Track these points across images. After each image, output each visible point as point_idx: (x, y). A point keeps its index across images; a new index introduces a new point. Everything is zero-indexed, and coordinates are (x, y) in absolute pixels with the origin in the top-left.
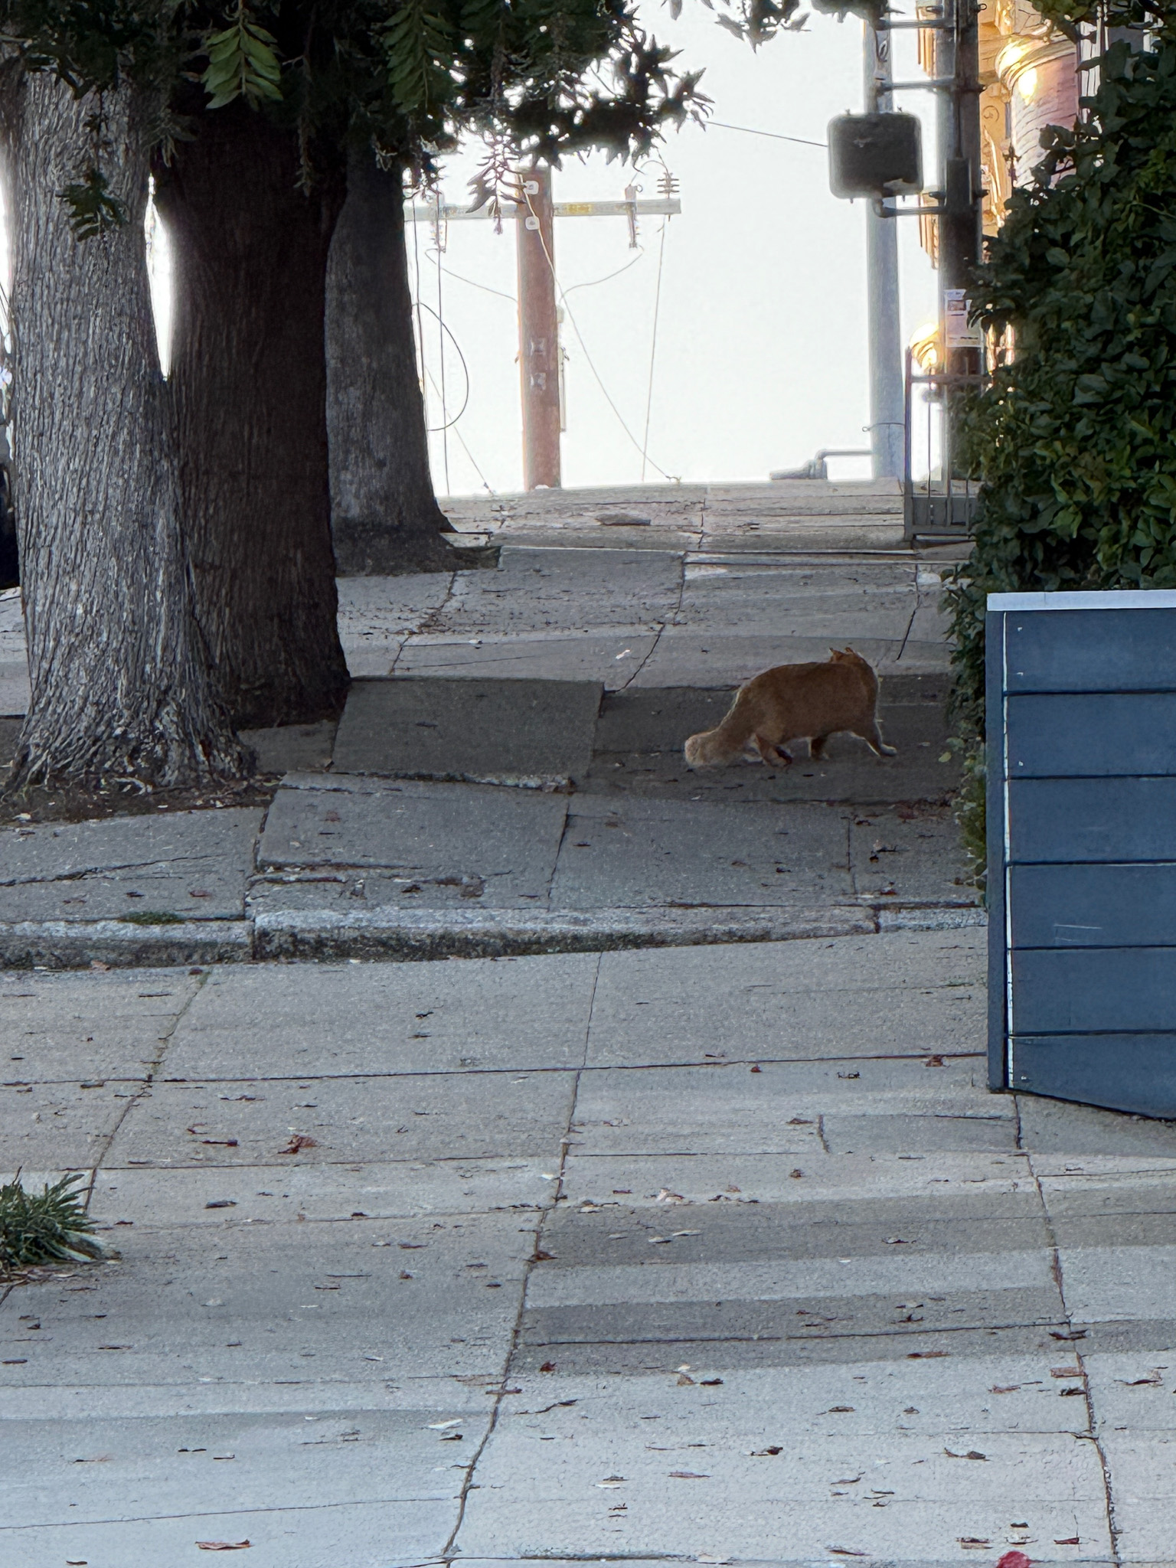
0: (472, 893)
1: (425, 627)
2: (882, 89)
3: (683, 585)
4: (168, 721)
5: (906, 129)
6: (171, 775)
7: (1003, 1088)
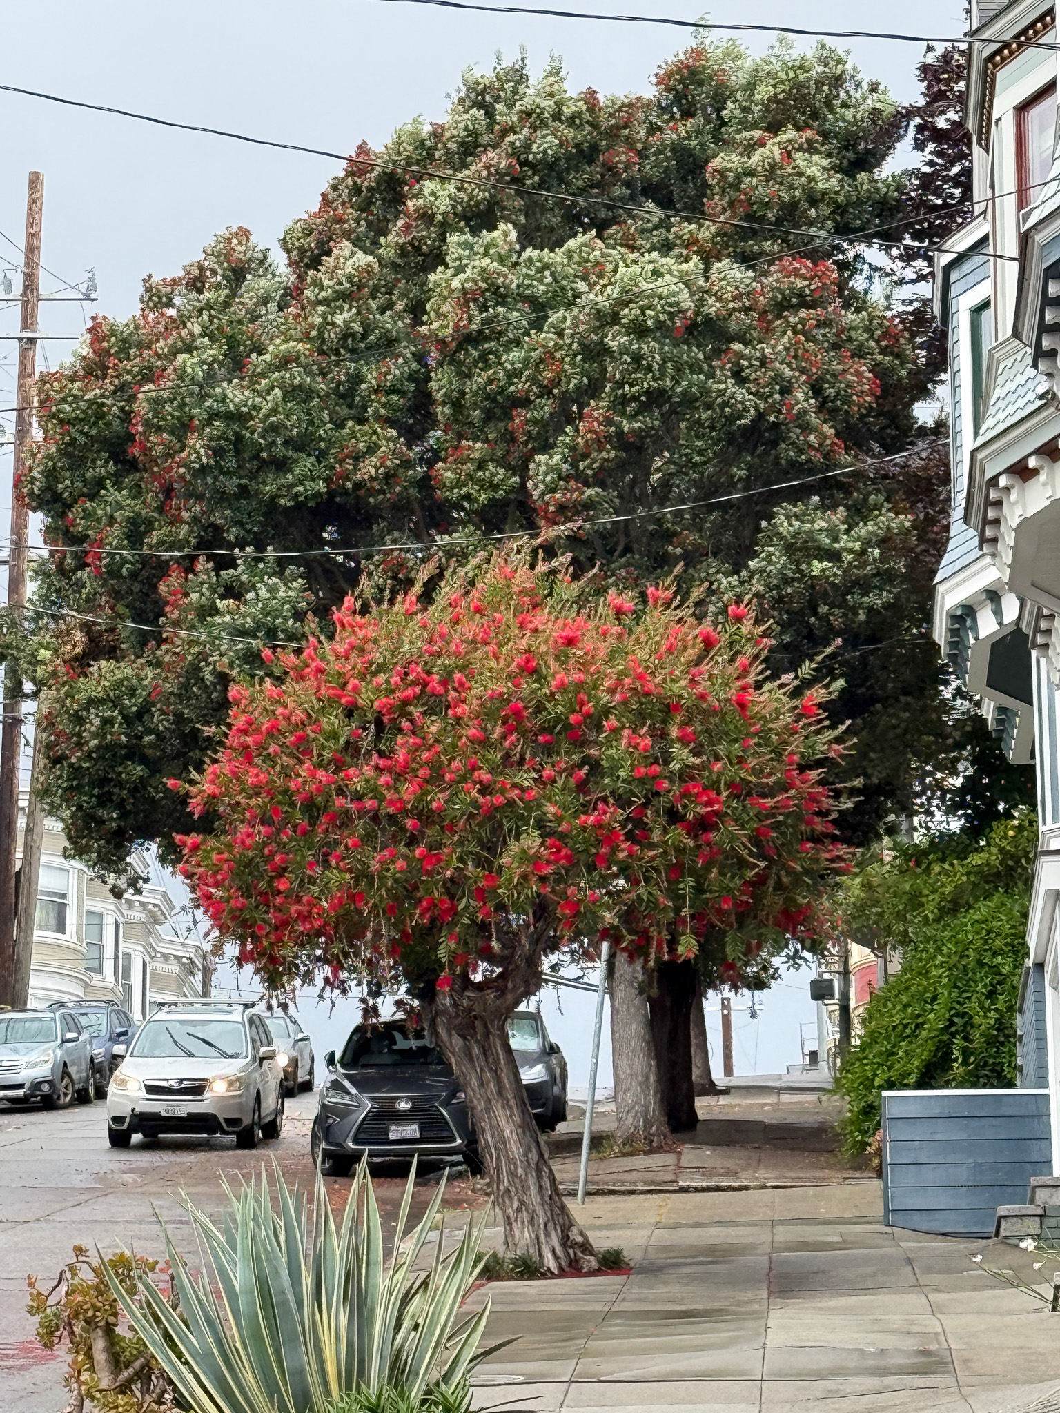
4: (654, 1130)
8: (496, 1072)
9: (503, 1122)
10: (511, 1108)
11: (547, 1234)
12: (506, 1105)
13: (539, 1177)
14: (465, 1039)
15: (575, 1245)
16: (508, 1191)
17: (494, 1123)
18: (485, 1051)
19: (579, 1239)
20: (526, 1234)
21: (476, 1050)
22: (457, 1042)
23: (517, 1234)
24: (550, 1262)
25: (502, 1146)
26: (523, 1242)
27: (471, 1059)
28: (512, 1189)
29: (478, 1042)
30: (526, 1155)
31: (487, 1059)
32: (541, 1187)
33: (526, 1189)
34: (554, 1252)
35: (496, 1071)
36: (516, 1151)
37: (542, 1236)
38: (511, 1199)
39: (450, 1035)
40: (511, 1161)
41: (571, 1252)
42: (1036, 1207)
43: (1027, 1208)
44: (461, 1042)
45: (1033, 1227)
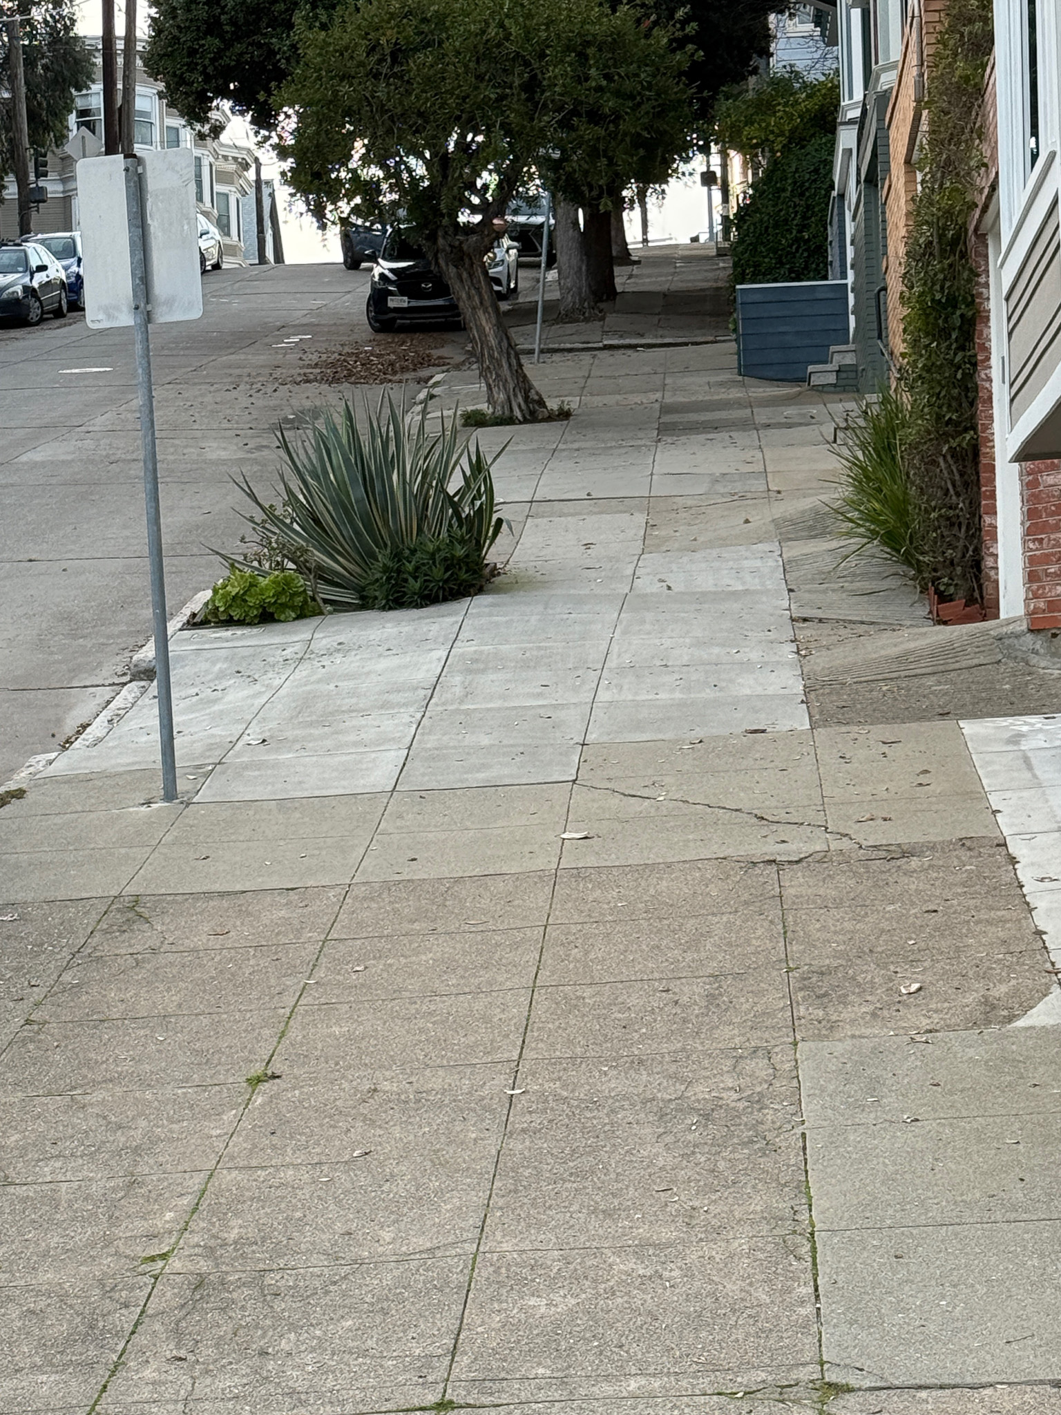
0: (642, 336)
1: (629, 278)
2: (708, 166)
3: (676, 267)
4: (586, 305)
5: (714, 173)
6: (587, 315)
7: (740, 375)
8: (478, 290)
9: (484, 323)
10: (489, 313)
11: (515, 395)
12: (486, 311)
13: (509, 358)
14: (457, 268)
15: (533, 401)
16: (488, 368)
17: (478, 323)
18: (471, 275)
19: (536, 398)
20: (501, 396)
21: (465, 275)
22: (452, 271)
23: (496, 396)
24: (517, 413)
26: (500, 400)
27: (462, 281)
28: (492, 367)
29: (466, 270)
30: (499, 343)
31: (472, 281)
32: (510, 365)
33: (501, 366)
34: (519, 406)
36: (493, 341)
37: (512, 397)
38: (491, 373)
39: (447, 265)
40: (491, 348)
41: (531, 405)
42: (833, 366)
43: (829, 367)
44: (455, 270)
45: (832, 379)
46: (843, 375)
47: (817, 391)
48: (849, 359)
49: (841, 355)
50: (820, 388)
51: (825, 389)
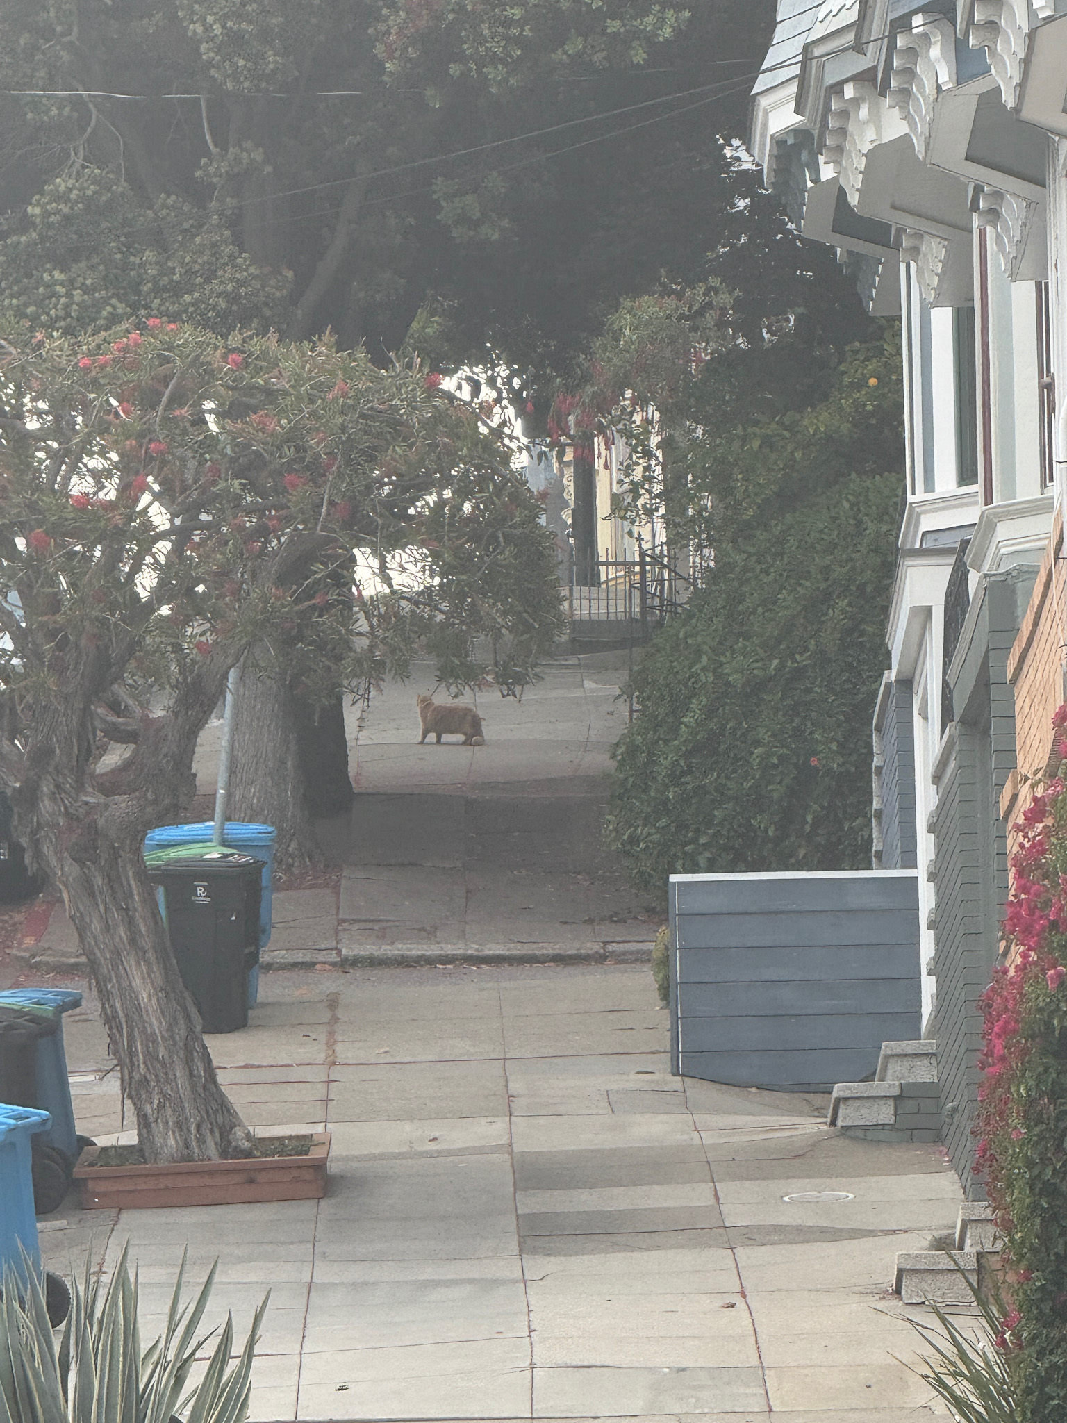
7: (676, 1073)
9: (137, 982)
10: (148, 963)
11: (201, 1141)
13: (189, 1060)
14: (83, 864)
15: (239, 1153)
16: (145, 1081)
17: (125, 984)
18: (113, 881)
19: (246, 1145)
20: (171, 1141)
21: (98, 881)
22: (72, 870)
25: (136, 1017)
27: (92, 894)
28: (151, 1077)
29: (101, 869)
30: (170, 1029)
31: (114, 892)
32: (191, 1074)
33: (170, 1077)
35: (127, 910)
36: (156, 1023)
37: (194, 1142)
38: (150, 1093)
39: (60, 859)
40: (150, 1038)
42: (888, 1085)
43: (876, 1087)
44: (76, 867)
45: (885, 1114)
46: (910, 1106)
47: (853, 1138)
48: (924, 1073)
49: (907, 1063)
50: (860, 1133)
51: (870, 1135)
